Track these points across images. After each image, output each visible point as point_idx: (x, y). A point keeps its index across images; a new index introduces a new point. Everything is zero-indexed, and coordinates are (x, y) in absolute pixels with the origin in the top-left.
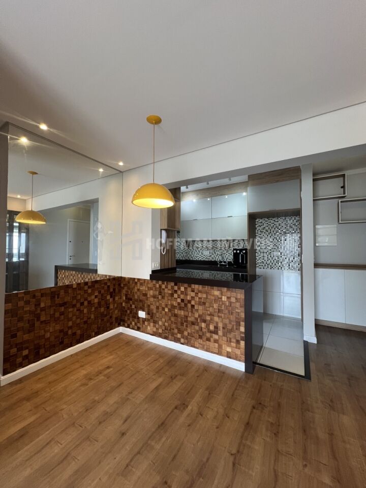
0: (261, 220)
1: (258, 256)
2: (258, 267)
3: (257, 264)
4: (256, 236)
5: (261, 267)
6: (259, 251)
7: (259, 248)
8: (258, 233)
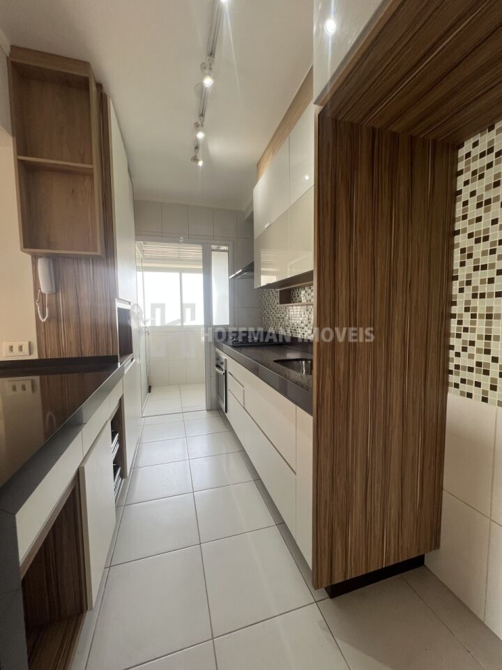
1: (459, 336)
2: (457, 386)
3: (451, 372)
4: (458, 233)
5: (472, 389)
6: (467, 309)
7: (469, 291)
8: (465, 217)
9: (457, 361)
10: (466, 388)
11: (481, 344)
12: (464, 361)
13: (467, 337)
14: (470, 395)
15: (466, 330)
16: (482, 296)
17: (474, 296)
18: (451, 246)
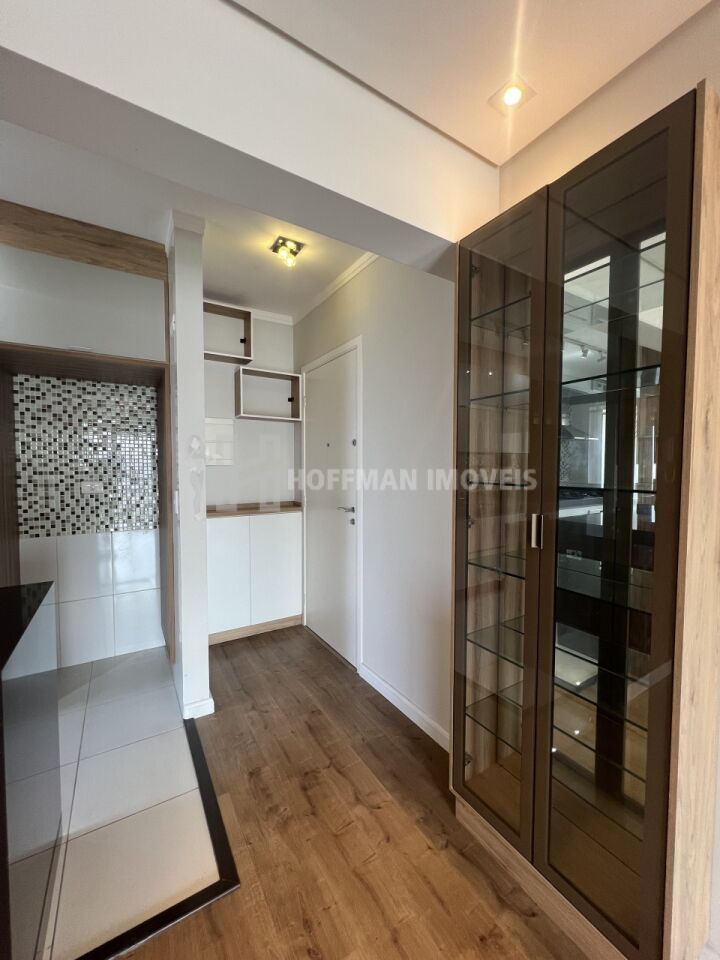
0: (33, 382)
1: (25, 499)
2: (26, 532)
3: (21, 524)
4: (17, 430)
5: (39, 531)
6: (30, 481)
7: (30, 470)
8: (22, 422)
9: (25, 516)
10: (34, 532)
11: (43, 502)
12: (31, 514)
13: (33, 499)
14: (37, 536)
15: (30, 494)
16: (41, 473)
17: (35, 473)
18: (15, 439)
